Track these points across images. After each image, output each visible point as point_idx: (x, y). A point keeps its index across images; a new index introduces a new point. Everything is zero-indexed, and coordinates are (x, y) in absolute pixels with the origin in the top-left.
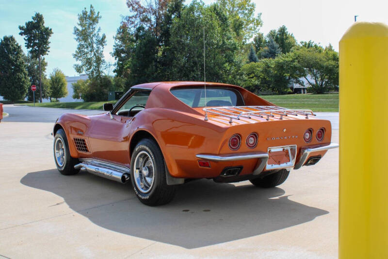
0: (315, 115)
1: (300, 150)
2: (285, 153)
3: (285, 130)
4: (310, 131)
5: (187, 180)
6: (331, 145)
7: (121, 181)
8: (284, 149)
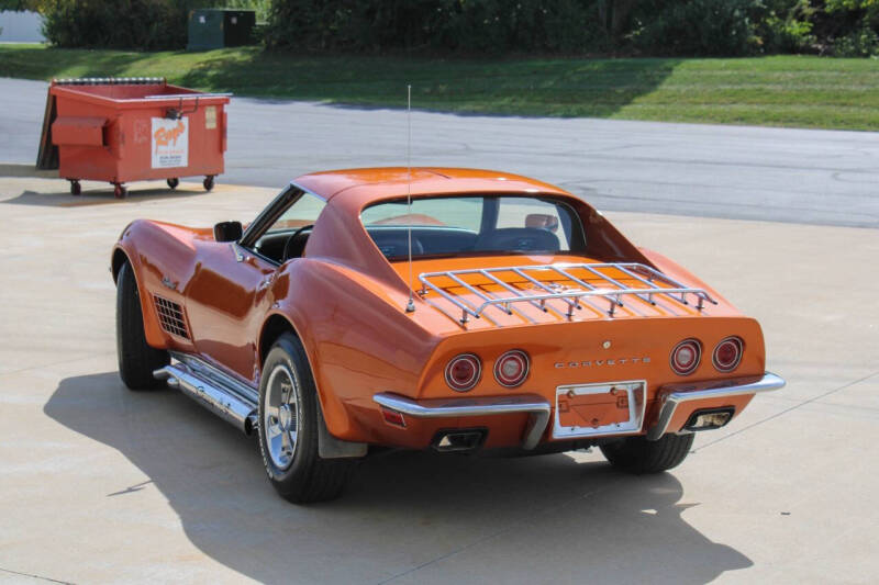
0: (715, 303)
1: (659, 393)
2: (615, 399)
3: (607, 345)
4: (696, 345)
5: (372, 449)
6: (766, 381)
7: (243, 427)
8: (613, 389)
